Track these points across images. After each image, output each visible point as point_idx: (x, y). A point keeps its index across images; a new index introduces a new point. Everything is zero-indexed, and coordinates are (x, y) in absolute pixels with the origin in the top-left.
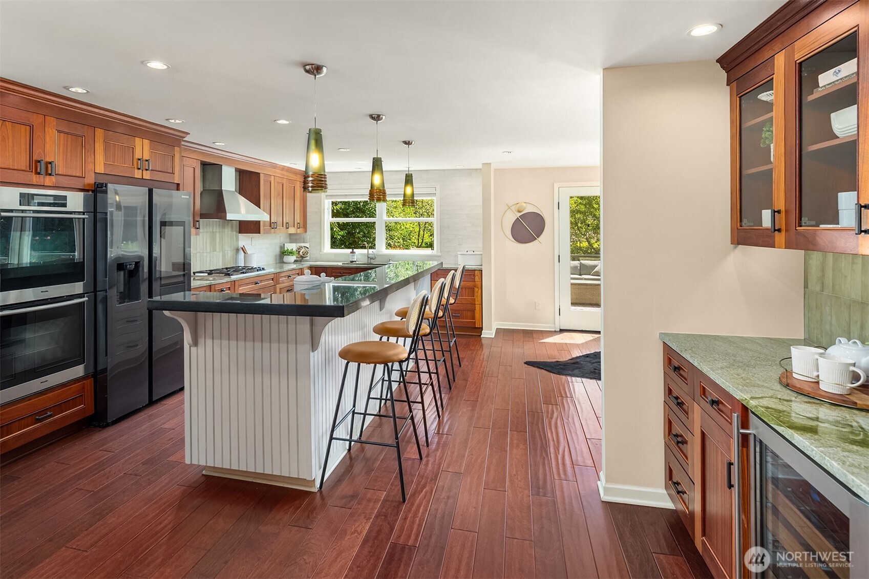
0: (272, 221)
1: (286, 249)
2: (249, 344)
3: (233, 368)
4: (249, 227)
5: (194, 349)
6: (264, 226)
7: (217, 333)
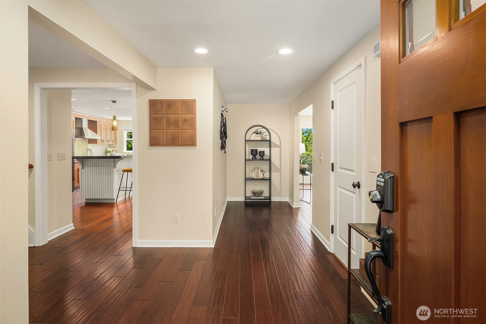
0: (102, 139)
1: (108, 150)
2: (98, 168)
3: (93, 174)
4: (92, 141)
5: (82, 170)
6: (99, 141)
7: (89, 165)
